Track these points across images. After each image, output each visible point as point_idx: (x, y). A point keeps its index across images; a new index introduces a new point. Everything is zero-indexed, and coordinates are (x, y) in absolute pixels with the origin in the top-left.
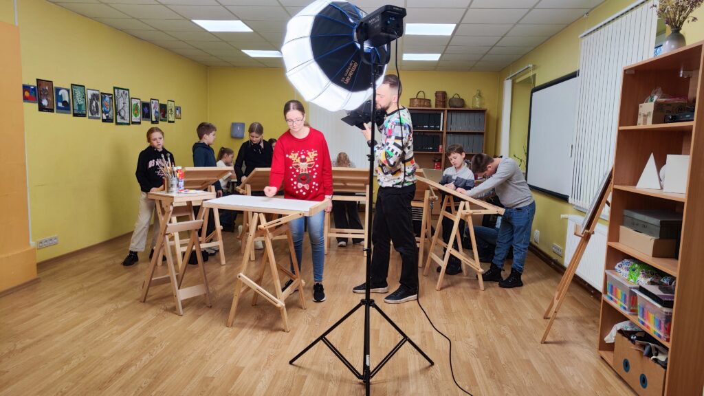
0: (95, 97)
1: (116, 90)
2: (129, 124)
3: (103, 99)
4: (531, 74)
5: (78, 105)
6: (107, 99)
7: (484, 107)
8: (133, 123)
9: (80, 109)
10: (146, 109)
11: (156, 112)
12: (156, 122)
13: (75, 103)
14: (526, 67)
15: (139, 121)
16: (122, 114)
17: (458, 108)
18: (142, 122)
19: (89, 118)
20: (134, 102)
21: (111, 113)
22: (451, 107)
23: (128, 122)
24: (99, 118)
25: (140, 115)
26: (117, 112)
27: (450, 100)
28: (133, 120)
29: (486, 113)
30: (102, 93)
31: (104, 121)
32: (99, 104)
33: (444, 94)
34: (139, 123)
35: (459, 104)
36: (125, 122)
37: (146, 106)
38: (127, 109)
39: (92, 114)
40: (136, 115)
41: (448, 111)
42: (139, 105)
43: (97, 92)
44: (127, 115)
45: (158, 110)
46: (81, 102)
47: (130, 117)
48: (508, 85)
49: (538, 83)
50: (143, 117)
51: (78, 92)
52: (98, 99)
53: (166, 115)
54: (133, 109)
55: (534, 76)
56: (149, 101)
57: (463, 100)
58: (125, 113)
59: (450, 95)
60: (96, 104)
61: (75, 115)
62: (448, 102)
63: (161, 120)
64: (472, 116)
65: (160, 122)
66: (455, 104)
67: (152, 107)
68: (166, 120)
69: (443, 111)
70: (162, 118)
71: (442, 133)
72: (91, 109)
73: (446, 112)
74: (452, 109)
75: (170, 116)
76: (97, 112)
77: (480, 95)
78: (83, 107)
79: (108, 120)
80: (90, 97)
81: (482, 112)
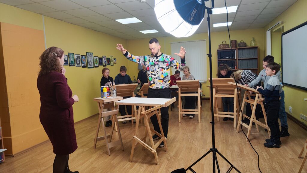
0: (78, 57)
1: (87, 54)
2: (93, 68)
3: (82, 58)
4: (281, 26)
5: (71, 61)
6: (84, 58)
7: (257, 46)
8: (95, 67)
9: (72, 63)
10: (101, 61)
11: (105, 61)
12: (106, 66)
13: (70, 60)
14: (278, 23)
15: (98, 66)
16: (90, 63)
17: (244, 47)
18: (99, 66)
19: (76, 66)
20: (95, 58)
21: (85, 63)
22: (239, 47)
23: (93, 67)
24: (80, 66)
25: (98, 64)
26: (88, 63)
27: (239, 44)
28: (95, 66)
29: (258, 48)
30: (81, 55)
31: (83, 67)
32: (80, 60)
33: (236, 41)
34: (98, 67)
35: (244, 45)
36: (91, 67)
37: (101, 59)
38: (92, 61)
39: (77, 65)
40: (96, 64)
41: (238, 49)
42: (98, 59)
43: (79, 55)
44: (92, 64)
45: (106, 60)
46: (72, 60)
47: (94, 64)
48: (269, 33)
49: (285, 31)
50: (100, 64)
51: (71, 56)
52: (80, 58)
53: (110, 62)
54: (95, 61)
55: (283, 27)
56: (102, 57)
57: (245, 43)
58: (92, 63)
59: (239, 41)
60: (79, 60)
61: (70, 66)
62: (238, 45)
63: (107, 65)
64: (251, 50)
65: (107, 66)
66: (241, 45)
67: (103, 59)
68: (110, 65)
69: (236, 49)
70: (108, 64)
71: (236, 60)
72: (77, 62)
73: (237, 50)
74: (240, 48)
75: (111, 63)
76: (80, 63)
77: (254, 40)
78: (73, 62)
79: (84, 67)
80: (76, 57)
81: (256, 48)
